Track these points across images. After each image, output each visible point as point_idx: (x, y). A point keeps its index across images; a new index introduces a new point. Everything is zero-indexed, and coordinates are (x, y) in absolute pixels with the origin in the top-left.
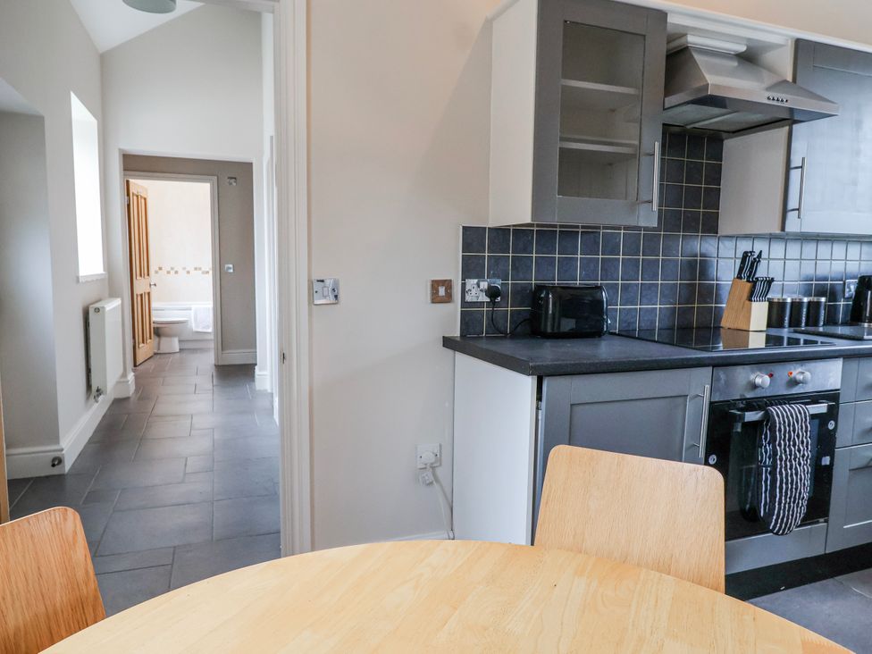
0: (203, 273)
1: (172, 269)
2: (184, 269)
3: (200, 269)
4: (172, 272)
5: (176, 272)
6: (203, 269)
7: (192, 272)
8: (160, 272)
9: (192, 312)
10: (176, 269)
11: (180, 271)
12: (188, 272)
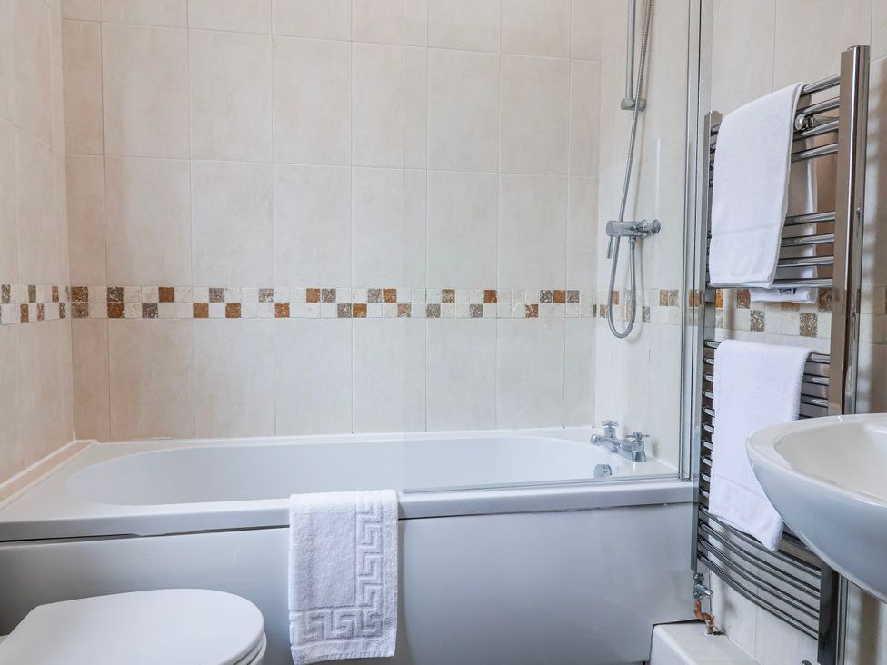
0: (343, 312)
1: (216, 294)
2: (266, 294)
3: (330, 295)
4: (217, 309)
5: (233, 311)
6: (342, 298)
7: (299, 307)
8: (164, 308)
9: (289, 539)
10: (230, 298)
11: (250, 305)
12: (282, 310)
